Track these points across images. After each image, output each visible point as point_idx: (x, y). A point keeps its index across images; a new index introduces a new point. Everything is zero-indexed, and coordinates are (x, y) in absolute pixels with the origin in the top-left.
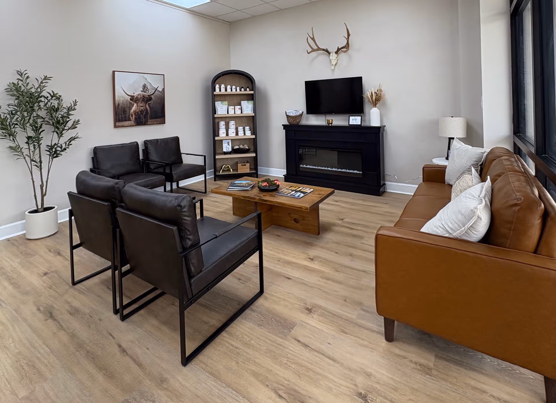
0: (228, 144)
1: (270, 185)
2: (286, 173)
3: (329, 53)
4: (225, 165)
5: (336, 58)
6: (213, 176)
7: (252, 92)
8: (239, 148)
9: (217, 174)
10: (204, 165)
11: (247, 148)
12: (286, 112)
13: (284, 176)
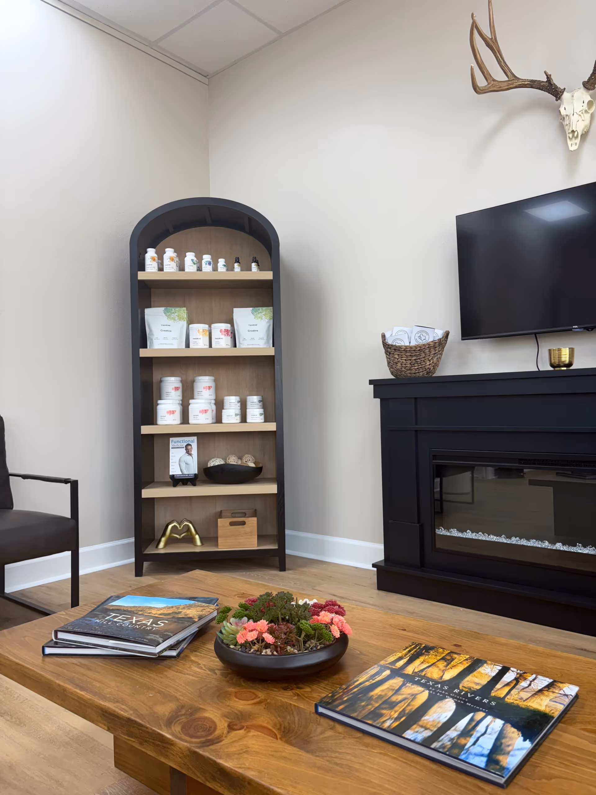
0: (188, 452)
1: (287, 642)
2: (382, 558)
3: (557, 93)
4: (178, 523)
5: (585, 107)
6: (133, 560)
7: (268, 275)
8: (226, 465)
9: (150, 550)
10: (69, 516)
11: (252, 465)
12: (383, 336)
13: (374, 565)
